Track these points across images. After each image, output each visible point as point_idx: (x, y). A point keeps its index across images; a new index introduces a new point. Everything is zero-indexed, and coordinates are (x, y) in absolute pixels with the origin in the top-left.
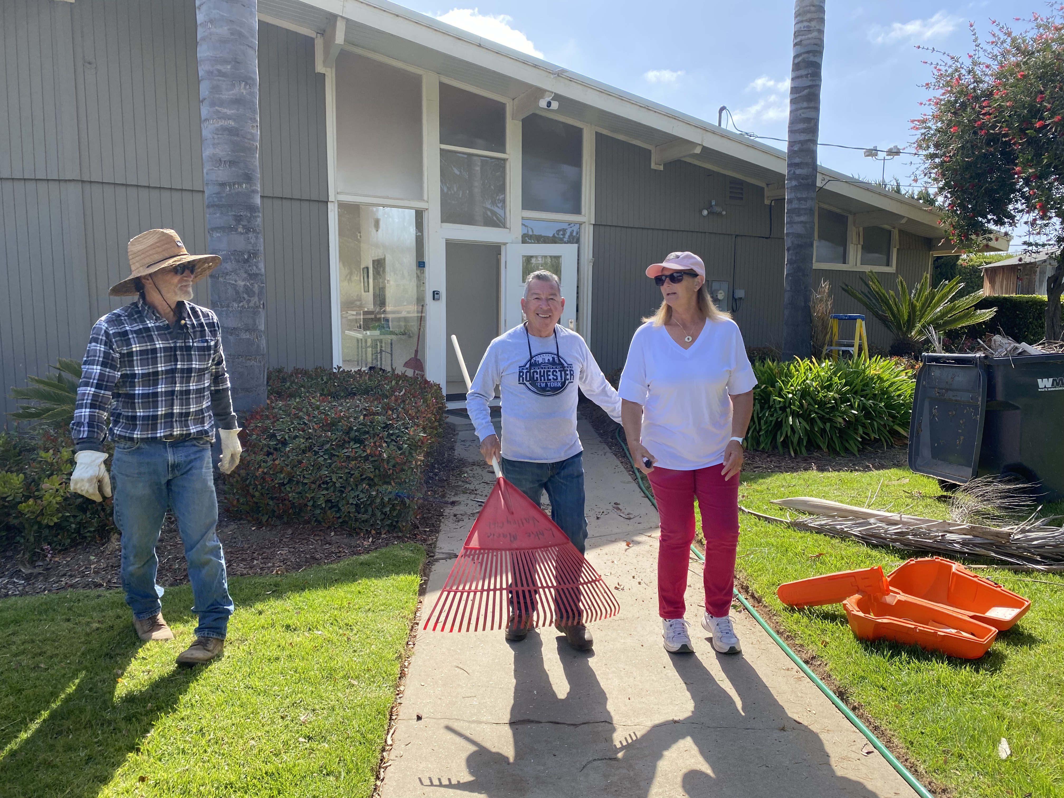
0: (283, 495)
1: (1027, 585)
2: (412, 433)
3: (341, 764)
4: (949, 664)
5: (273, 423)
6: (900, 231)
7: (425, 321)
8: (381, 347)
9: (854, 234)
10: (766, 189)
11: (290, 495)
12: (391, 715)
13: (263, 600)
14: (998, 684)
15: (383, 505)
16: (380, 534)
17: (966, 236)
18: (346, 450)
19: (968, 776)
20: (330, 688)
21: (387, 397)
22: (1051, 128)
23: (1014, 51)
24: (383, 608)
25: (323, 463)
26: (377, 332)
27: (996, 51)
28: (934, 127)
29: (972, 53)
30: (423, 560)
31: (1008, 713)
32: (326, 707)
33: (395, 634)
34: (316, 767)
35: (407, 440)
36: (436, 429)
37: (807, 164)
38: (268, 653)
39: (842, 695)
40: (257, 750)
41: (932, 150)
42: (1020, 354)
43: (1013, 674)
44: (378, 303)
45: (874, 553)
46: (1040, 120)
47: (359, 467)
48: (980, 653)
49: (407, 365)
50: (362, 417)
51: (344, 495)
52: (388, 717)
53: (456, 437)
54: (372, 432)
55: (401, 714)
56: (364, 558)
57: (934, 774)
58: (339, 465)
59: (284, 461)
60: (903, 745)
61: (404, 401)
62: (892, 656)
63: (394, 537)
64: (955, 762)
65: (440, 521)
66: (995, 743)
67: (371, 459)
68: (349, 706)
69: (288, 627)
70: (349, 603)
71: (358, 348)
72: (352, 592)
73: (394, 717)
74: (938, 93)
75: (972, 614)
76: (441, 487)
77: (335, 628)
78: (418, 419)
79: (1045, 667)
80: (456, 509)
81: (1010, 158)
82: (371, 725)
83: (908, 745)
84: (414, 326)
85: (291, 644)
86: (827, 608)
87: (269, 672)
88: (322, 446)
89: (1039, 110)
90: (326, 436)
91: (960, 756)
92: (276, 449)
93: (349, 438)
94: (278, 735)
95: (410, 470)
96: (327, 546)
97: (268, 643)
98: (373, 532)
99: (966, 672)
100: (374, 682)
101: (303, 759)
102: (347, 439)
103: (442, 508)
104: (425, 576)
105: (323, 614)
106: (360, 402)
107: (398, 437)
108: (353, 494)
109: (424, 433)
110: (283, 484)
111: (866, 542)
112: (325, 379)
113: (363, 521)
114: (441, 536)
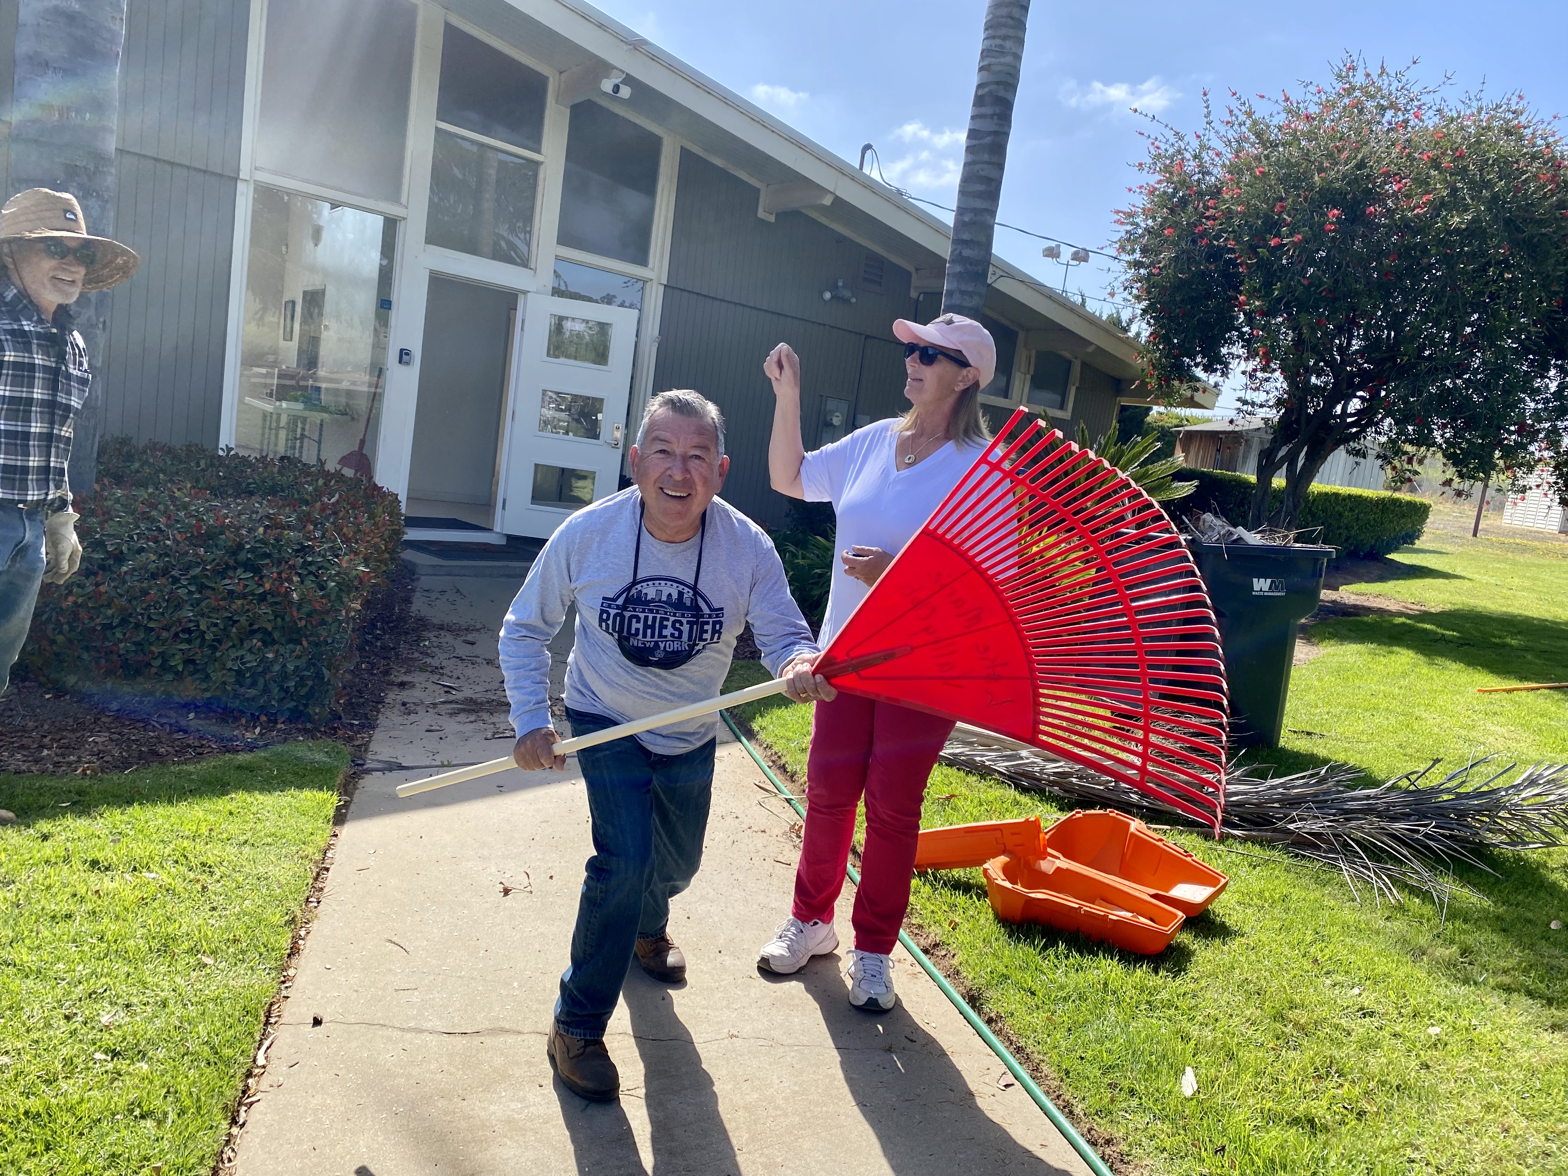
0: (107, 644)
1: (1220, 856)
2: (345, 565)
3: (170, 1099)
4: (1120, 960)
5: (101, 524)
6: (1084, 364)
7: (381, 401)
8: (303, 429)
9: (1024, 358)
10: (914, 274)
11: (122, 645)
12: (268, 1016)
13: (53, 816)
14: (1182, 990)
15: (284, 675)
16: (276, 722)
17: (1168, 380)
18: (229, 582)
19: (1140, 1120)
20: (162, 969)
21: (307, 503)
22: (1288, 250)
23: (1253, 138)
24: (270, 840)
25: (185, 598)
26: (300, 406)
27: (1231, 134)
28: (1143, 225)
29: (1200, 133)
30: (345, 769)
31: (1194, 1031)
32: (151, 1001)
33: (288, 884)
34: (122, 1104)
35: (336, 575)
36: (386, 565)
37: (979, 244)
38: (53, 907)
39: (974, 1000)
40: (12, 1074)
41: (1137, 256)
42: (1235, 541)
43: (1202, 977)
44: (306, 362)
45: (1024, 799)
46: (1275, 237)
47: (248, 610)
48: (1160, 946)
49: (344, 461)
50: (261, 530)
51: (218, 654)
52: (263, 1019)
53: (415, 584)
54: (277, 556)
55: (285, 1014)
56: (243, 758)
57: (1096, 1117)
58: (214, 604)
59: (116, 587)
60: (1055, 1075)
61: (335, 513)
62: (1045, 948)
63: (299, 730)
64: (1125, 1100)
65: (378, 712)
66: (1179, 1073)
67: (270, 599)
68: (194, 1000)
69: (94, 863)
70: (211, 830)
71: (264, 428)
72: (219, 811)
73: (272, 1020)
74: (1153, 179)
75: (1153, 892)
76: (384, 658)
77: (181, 868)
78: (356, 543)
79: (1242, 969)
80: (405, 695)
81: (1232, 282)
82: (232, 1032)
83: (1062, 1074)
84: (362, 405)
85: (97, 892)
86: (958, 873)
87: (50, 938)
88: (187, 569)
89: (1276, 223)
90: (196, 555)
91: (1132, 1092)
92: (103, 568)
93: (236, 561)
94: (55, 1048)
95: (336, 624)
96: (180, 735)
97: (54, 890)
98: (263, 718)
99: (1141, 973)
100: (243, 961)
101: (99, 1089)
102: (232, 562)
103: (383, 691)
104: (346, 794)
105: (162, 846)
106: (262, 507)
107: (320, 568)
108: (233, 654)
109: (367, 566)
110: (110, 627)
111: (1015, 784)
112: (202, 464)
113: (248, 699)
114: (378, 735)
